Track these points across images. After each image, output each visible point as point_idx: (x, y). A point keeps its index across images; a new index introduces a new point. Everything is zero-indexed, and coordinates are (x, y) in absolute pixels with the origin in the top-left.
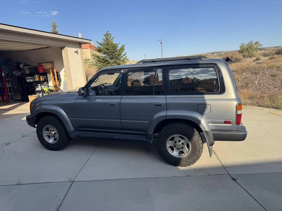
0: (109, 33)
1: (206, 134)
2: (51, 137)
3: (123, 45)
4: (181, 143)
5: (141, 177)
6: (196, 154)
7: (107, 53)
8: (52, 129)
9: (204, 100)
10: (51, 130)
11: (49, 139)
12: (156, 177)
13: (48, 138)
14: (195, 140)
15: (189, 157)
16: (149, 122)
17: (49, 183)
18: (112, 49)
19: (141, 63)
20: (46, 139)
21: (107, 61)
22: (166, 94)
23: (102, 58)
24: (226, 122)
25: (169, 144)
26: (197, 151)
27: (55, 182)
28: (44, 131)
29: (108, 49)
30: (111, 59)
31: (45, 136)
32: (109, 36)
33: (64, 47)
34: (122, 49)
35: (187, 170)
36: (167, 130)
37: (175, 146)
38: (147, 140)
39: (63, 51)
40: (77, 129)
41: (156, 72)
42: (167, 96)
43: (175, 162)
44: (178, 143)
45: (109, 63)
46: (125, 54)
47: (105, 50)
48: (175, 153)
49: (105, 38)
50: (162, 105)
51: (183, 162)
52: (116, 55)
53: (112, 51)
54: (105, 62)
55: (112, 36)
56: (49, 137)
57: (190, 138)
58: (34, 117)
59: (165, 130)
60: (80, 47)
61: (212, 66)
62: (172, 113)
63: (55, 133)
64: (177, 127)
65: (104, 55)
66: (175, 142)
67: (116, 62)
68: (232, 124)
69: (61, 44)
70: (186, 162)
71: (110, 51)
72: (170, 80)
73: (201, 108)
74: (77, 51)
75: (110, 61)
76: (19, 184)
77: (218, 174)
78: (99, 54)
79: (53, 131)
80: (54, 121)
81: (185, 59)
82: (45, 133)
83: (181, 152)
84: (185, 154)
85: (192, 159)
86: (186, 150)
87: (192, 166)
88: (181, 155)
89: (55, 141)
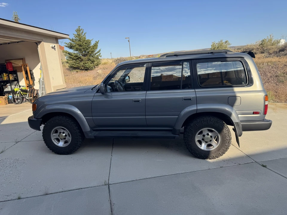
0: (81, 28)
1: (236, 126)
2: (60, 140)
3: (97, 41)
4: (209, 136)
5: (178, 172)
6: (226, 145)
7: (80, 50)
8: (62, 131)
9: (234, 92)
10: (60, 133)
11: (58, 143)
12: (192, 171)
13: (56, 141)
14: (225, 132)
15: (218, 149)
16: (177, 117)
17: (82, 189)
18: (85, 46)
19: (165, 57)
20: (55, 142)
21: (80, 58)
22: (194, 88)
23: (74, 55)
24: (254, 113)
25: (198, 137)
26: (226, 142)
27: (88, 187)
28: (53, 134)
29: (80, 46)
30: (84, 55)
31: (54, 139)
32: (81, 32)
33: (40, 42)
34: (96, 45)
35: (216, 162)
36: (196, 124)
37: (203, 139)
38: (175, 135)
39: (39, 46)
40: (93, 129)
41: (183, 65)
42: (196, 90)
43: (204, 155)
44: (206, 136)
45: (82, 60)
46: (100, 51)
47: (77, 46)
48: (203, 147)
49: (76, 33)
50: (192, 100)
51: (212, 155)
52: (89, 51)
53: (85, 47)
54: (78, 59)
55: (84, 32)
56: (58, 140)
57: (220, 130)
58: (40, 118)
59: (195, 124)
60: (57, 43)
61: (239, 59)
62: (201, 107)
63: (66, 136)
64: (208, 120)
65: (76, 52)
66: (204, 136)
67: (89, 60)
68: (260, 114)
69: (37, 39)
70: (216, 154)
71: (83, 47)
72: (199, 75)
73: (231, 101)
74: (55, 46)
75: (83, 58)
76: (47, 194)
77: (247, 162)
78: (71, 51)
79: (64, 133)
80: (66, 122)
81: (209, 53)
82: (53, 136)
83: (209, 145)
84: (214, 147)
85: (221, 150)
86: (214, 143)
87: (221, 158)
88: (210, 148)
89: (66, 144)
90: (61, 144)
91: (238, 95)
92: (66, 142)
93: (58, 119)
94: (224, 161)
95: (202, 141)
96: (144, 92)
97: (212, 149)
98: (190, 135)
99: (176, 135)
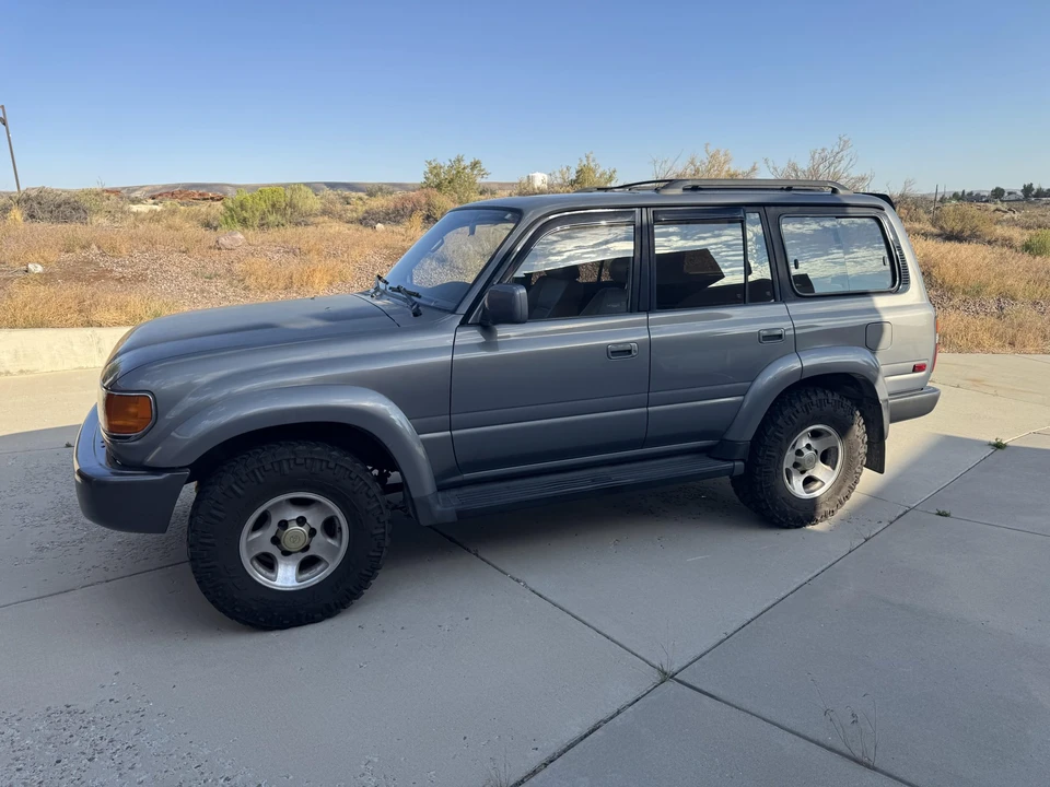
2: (280, 559)
8: (293, 514)
10: (284, 524)
14: (857, 433)
15: (838, 487)
16: (740, 398)
20: (260, 577)
22: (782, 300)
24: (915, 369)
28: (249, 534)
31: (253, 561)
37: (796, 465)
38: (732, 464)
41: (742, 224)
42: (791, 306)
43: (803, 514)
44: (805, 453)
48: (799, 489)
50: (784, 337)
51: (823, 509)
61: (873, 212)
63: (312, 533)
66: (799, 453)
68: (926, 370)
79: (302, 522)
82: (251, 545)
83: (809, 481)
84: (823, 484)
85: (845, 490)
86: (821, 471)
87: (840, 512)
88: (812, 488)
89: (313, 572)
90: (286, 577)
91: (886, 317)
92: (307, 565)
93: (288, 460)
94: (848, 519)
95: (792, 469)
96: (642, 317)
97: (818, 492)
98: (774, 454)
99: (733, 461)
